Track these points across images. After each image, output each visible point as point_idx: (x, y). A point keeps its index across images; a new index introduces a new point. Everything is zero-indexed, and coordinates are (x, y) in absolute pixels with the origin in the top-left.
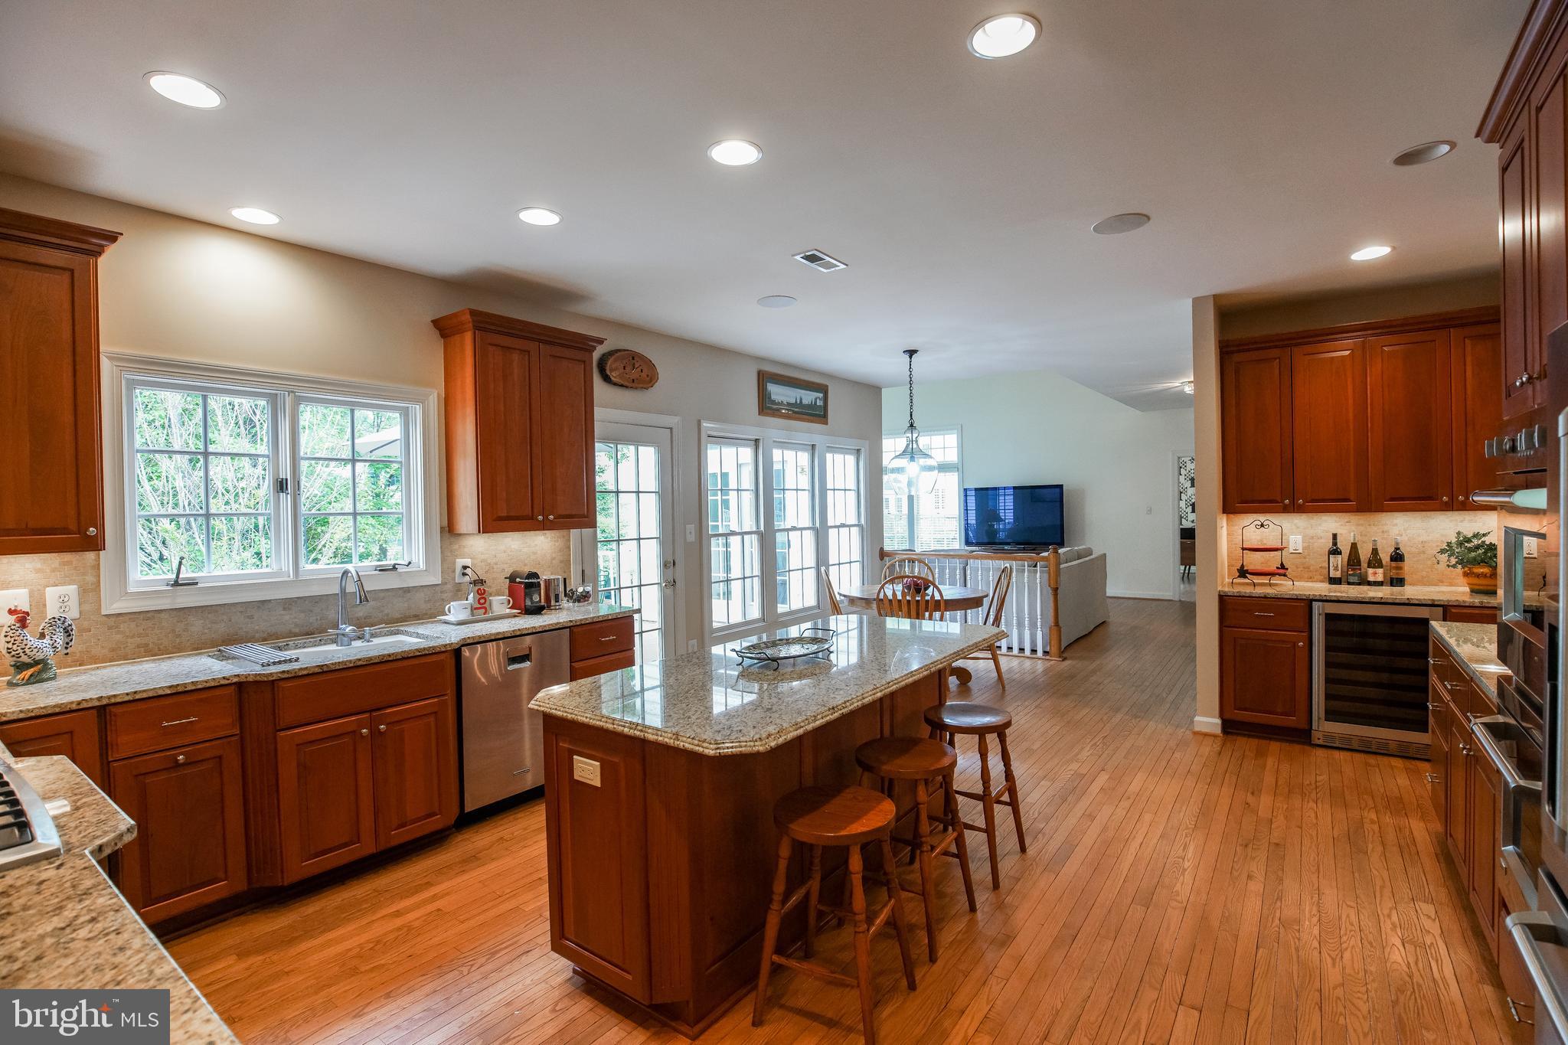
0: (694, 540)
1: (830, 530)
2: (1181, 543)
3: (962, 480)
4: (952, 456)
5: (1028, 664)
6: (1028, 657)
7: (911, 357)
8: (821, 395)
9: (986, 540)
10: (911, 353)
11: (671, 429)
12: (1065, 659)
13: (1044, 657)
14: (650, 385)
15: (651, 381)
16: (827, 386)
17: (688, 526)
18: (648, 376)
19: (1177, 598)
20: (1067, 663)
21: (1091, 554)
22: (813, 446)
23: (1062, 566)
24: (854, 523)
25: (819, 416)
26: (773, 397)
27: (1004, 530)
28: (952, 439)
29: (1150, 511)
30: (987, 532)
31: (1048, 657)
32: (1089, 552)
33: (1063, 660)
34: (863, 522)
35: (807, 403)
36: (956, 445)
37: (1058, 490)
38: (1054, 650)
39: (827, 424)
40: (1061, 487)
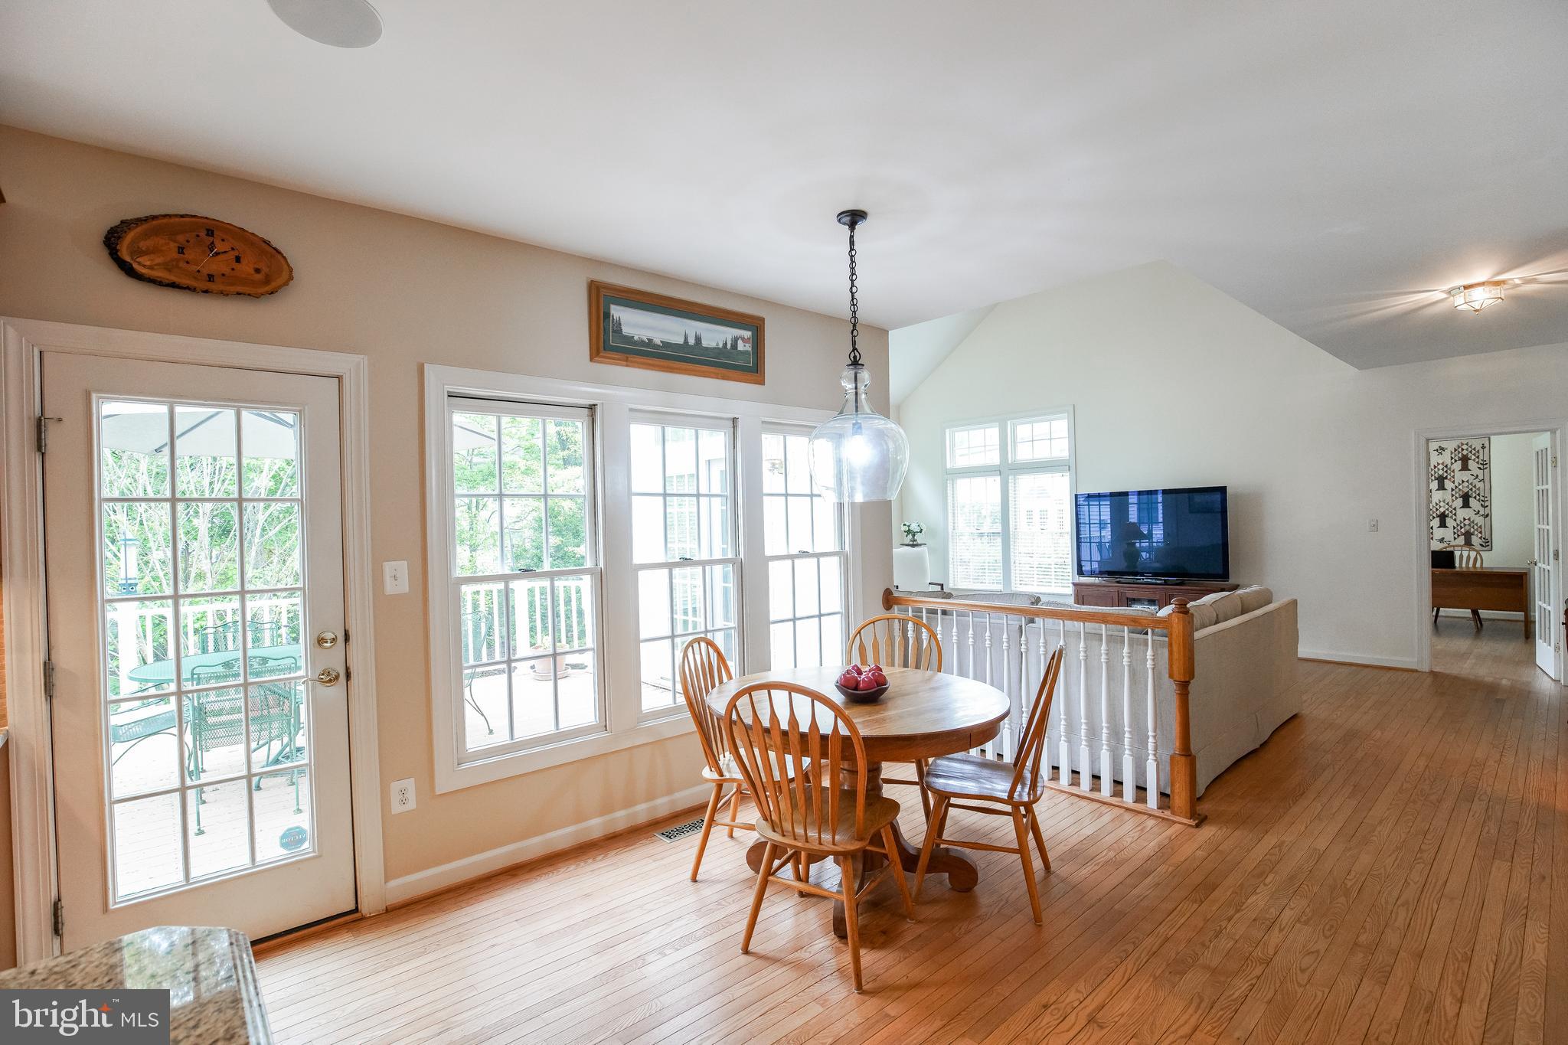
0: (407, 590)
1: (771, 564)
2: (1433, 573)
3: (1075, 482)
4: (1061, 449)
5: (1130, 823)
6: (1128, 809)
7: (852, 226)
8: (747, 334)
9: (1122, 565)
10: (854, 217)
11: (339, 378)
12: (1201, 821)
13: (1159, 813)
14: (268, 288)
15: (267, 280)
16: (763, 320)
17: (388, 567)
18: (258, 271)
19: (1426, 668)
20: (1208, 832)
21: (1270, 602)
22: (734, 420)
23: (1197, 635)
24: (832, 550)
25: (742, 369)
26: (626, 330)
27: (1149, 550)
28: (1061, 426)
29: (1375, 527)
30: (1125, 554)
31: (1167, 814)
32: (1266, 598)
33: (1197, 826)
34: (847, 548)
35: (713, 345)
36: (1066, 434)
37: (1218, 497)
38: (1180, 799)
39: (762, 382)
40: (1222, 490)
